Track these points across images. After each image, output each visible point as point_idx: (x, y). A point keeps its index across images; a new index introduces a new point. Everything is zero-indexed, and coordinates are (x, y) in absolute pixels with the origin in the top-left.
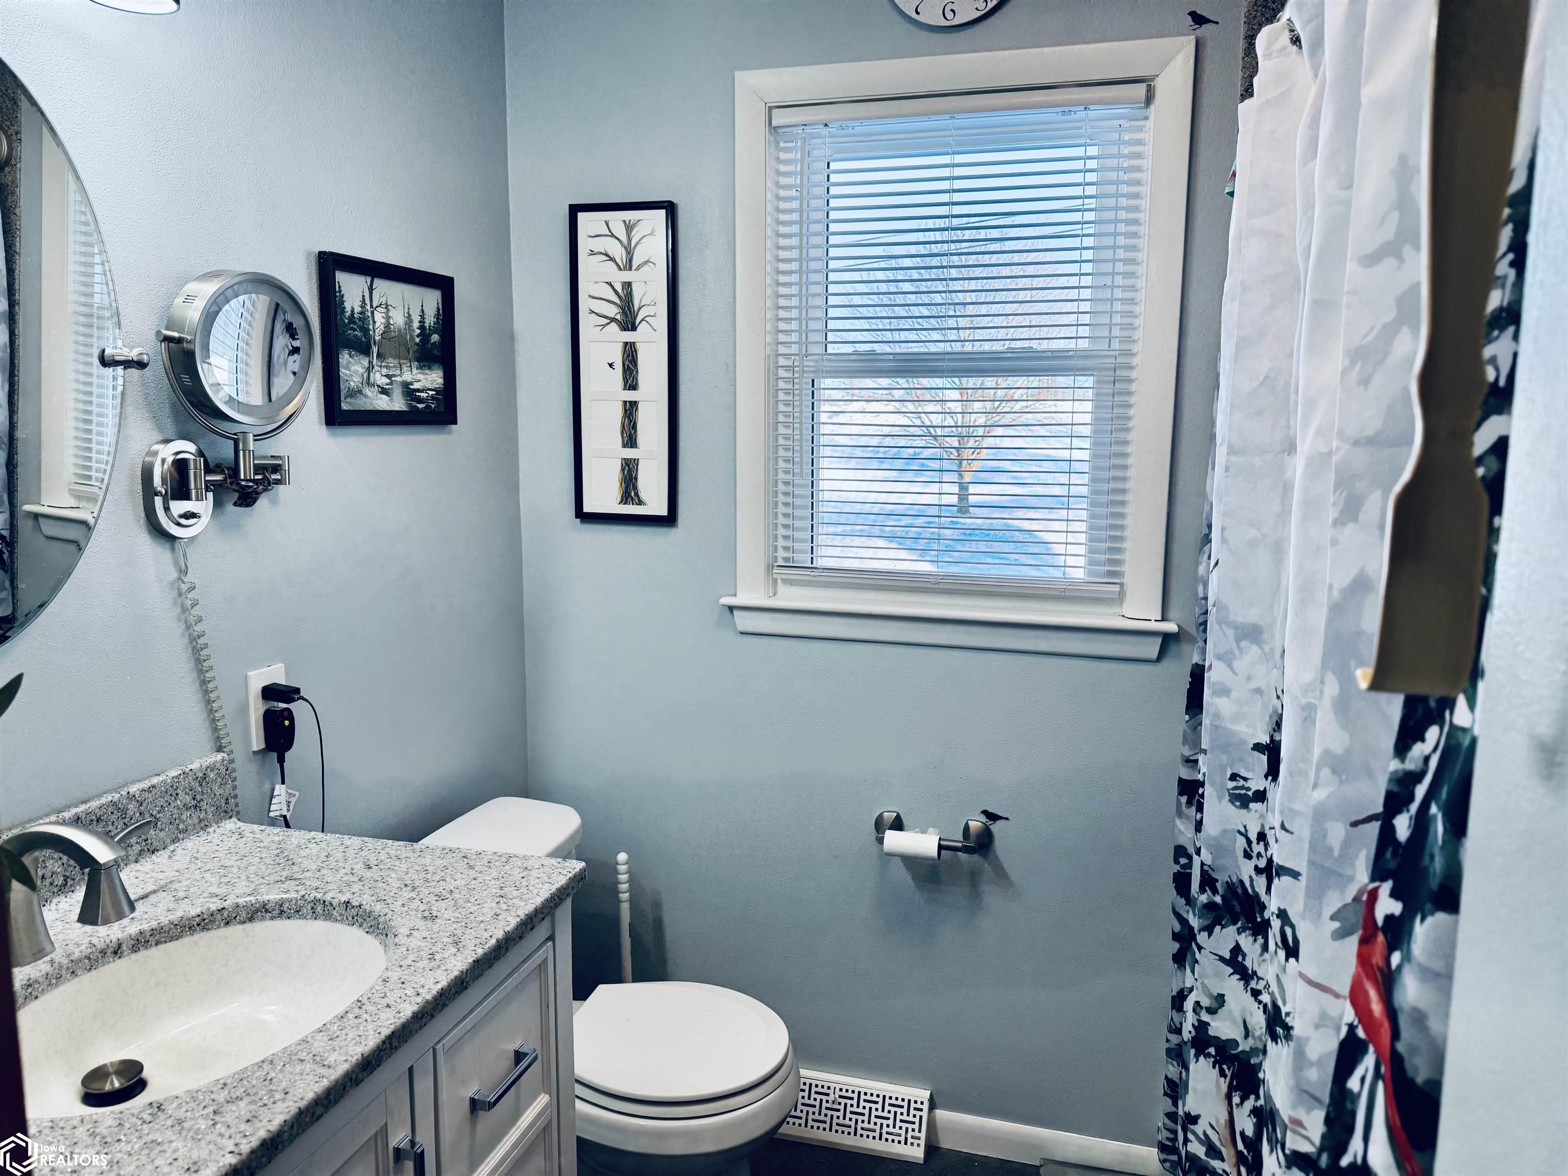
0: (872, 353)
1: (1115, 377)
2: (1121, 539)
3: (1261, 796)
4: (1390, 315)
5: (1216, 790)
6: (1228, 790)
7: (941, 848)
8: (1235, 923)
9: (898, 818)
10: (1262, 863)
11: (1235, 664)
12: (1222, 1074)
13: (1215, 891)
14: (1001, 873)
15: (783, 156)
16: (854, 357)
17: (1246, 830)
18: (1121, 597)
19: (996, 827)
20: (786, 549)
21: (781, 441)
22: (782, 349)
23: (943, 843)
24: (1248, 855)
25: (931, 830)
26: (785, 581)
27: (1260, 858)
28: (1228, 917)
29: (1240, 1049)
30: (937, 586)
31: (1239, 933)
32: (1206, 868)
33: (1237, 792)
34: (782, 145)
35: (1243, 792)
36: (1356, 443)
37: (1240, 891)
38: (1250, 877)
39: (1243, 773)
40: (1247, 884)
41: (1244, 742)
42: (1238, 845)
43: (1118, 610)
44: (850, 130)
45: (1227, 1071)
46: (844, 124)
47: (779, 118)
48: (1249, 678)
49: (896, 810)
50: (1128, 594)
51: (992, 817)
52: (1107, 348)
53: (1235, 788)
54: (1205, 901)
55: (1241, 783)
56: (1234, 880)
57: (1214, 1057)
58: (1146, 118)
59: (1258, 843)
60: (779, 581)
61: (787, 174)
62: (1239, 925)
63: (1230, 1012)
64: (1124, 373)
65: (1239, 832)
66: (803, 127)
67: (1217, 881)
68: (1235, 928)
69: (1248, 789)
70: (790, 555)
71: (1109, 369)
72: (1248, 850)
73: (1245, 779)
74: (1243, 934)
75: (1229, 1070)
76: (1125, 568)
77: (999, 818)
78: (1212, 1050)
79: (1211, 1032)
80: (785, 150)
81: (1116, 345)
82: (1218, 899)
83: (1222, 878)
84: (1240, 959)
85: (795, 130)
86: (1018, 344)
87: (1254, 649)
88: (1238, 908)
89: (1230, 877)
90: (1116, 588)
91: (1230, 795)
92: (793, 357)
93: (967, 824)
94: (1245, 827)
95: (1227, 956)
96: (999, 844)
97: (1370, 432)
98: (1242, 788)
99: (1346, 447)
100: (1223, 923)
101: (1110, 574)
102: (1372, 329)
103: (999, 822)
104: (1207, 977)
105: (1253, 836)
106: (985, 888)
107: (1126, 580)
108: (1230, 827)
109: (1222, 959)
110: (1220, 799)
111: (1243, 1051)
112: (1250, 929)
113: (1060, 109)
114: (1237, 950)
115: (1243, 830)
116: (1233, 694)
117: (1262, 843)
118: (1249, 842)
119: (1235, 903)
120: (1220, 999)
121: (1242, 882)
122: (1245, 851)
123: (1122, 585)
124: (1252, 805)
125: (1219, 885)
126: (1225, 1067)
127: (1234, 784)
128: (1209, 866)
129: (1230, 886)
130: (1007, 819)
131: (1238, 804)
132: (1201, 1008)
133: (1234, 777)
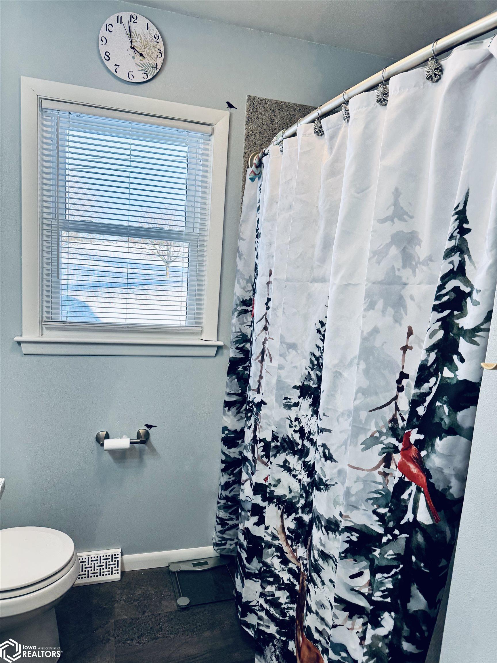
0: (91, 222)
1: (198, 244)
2: (200, 309)
3: (297, 405)
4: (389, 240)
5: (279, 404)
6: (283, 404)
7: (131, 443)
8: (285, 452)
9: (107, 434)
10: (297, 428)
11: (287, 358)
12: (279, 508)
13: (277, 441)
14: (153, 450)
15: (45, 123)
16: (81, 223)
17: (290, 417)
18: (201, 333)
19: (151, 431)
20: (48, 312)
21: (45, 260)
22: (45, 216)
23: (131, 441)
24: (291, 426)
25: (124, 436)
26: (47, 328)
27: (296, 427)
28: (282, 450)
29: (287, 498)
30: (126, 329)
31: (287, 455)
32: (274, 433)
33: (287, 404)
34: (45, 117)
35: (289, 403)
36: (374, 283)
37: (287, 440)
38: (292, 434)
39: (289, 397)
40: (290, 437)
41: (289, 385)
42: (286, 423)
43: (200, 337)
44: (81, 118)
45: (281, 507)
46: (78, 114)
47: (45, 104)
48: (292, 363)
49: (106, 430)
50: (204, 331)
51: (149, 426)
52: (193, 232)
53: (286, 402)
54: (274, 445)
55: (288, 400)
56: (285, 436)
57: (276, 503)
58: (210, 140)
59: (295, 422)
60: (44, 328)
61: (47, 132)
62: (287, 452)
63: (283, 485)
64: (202, 243)
65: (287, 418)
66: (58, 112)
67: (278, 437)
68: (285, 453)
69: (291, 402)
70: (50, 315)
71: (196, 241)
72: (291, 424)
73: (290, 399)
74: (289, 455)
75: (282, 506)
76: (203, 320)
77: (152, 426)
78: (275, 500)
79: (275, 494)
80: (45, 120)
81: (198, 231)
82: (279, 444)
83: (280, 436)
84: (287, 464)
85: (52, 112)
86: (157, 226)
87: (294, 351)
88: (286, 446)
89: (283, 435)
90: (200, 329)
91: (284, 405)
92: (51, 220)
93: (139, 431)
94: (290, 416)
95: (282, 464)
96: (152, 438)
97: (380, 280)
98: (289, 402)
99: (370, 284)
100: (280, 452)
101: (197, 323)
102: (381, 245)
103: (152, 428)
104: (274, 473)
105: (293, 419)
106: (145, 457)
107: (203, 325)
108: (283, 417)
109: (280, 466)
110: (280, 406)
111: (289, 498)
112: (292, 453)
113: (177, 129)
114: (286, 461)
115: (289, 418)
116: (285, 369)
117: (297, 422)
118: (291, 422)
119: (285, 444)
120: (279, 481)
121: (288, 436)
122: (290, 425)
123: (202, 327)
124: (292, 408)
125: (279, 439)
126: (280, 505)
127: (286, 401)
128: (276, 432)
129: (283, 439)
130: (156, 426)
131: (287, 408)
132: (271, 485)
133: (285, 398)
